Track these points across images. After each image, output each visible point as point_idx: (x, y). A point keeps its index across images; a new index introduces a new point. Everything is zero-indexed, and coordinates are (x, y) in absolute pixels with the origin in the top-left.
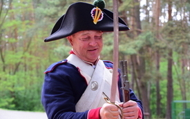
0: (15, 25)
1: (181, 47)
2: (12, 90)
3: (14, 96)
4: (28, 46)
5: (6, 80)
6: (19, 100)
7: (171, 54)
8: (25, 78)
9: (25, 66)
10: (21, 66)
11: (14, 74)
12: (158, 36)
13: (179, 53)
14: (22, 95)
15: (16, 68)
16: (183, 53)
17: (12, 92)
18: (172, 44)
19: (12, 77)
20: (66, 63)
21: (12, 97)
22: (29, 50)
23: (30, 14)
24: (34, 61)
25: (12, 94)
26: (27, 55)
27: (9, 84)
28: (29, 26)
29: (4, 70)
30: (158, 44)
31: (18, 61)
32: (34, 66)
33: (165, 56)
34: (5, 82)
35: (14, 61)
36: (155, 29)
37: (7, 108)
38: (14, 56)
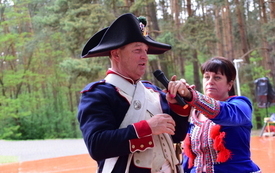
0: (10, 40)
1: (206, 46)
2: (16, 116)
3: (19, 124)
4: (29, 63)
5: (7, 105)
6: (26, 127)
7: (195, 56)
8: (30, 101)
9: (29, 86)
10: (23, 87)
11: (17, 97)
12: (179, 36)
13: (205, 53)
14: (29, 121)
15: (18, 90)
16: (209, 53)
17: (16, 119)
18: (195, 43)
19: (14, 101)
20: (104, 83)
21: (16, 125)
22: (31, 67)
23: (27, 25)
24: (38, 79)
25: (17, 121)
26: (30, 73)
27: (12, 109)
28: (27, 39)
29: (4, 95)
30: (179, 46)
31: (19, 82)
32: (39, 85)
33: (189, 59)
34: (6, 108)
35: (14, 83)
36: (175, 28)
37: (13, 138)
38: (14, 76)
